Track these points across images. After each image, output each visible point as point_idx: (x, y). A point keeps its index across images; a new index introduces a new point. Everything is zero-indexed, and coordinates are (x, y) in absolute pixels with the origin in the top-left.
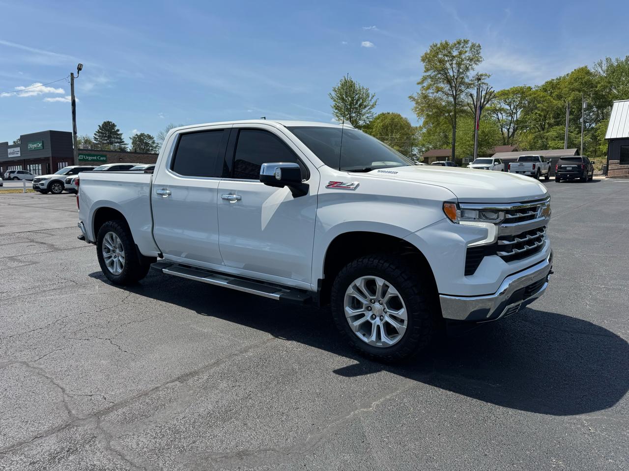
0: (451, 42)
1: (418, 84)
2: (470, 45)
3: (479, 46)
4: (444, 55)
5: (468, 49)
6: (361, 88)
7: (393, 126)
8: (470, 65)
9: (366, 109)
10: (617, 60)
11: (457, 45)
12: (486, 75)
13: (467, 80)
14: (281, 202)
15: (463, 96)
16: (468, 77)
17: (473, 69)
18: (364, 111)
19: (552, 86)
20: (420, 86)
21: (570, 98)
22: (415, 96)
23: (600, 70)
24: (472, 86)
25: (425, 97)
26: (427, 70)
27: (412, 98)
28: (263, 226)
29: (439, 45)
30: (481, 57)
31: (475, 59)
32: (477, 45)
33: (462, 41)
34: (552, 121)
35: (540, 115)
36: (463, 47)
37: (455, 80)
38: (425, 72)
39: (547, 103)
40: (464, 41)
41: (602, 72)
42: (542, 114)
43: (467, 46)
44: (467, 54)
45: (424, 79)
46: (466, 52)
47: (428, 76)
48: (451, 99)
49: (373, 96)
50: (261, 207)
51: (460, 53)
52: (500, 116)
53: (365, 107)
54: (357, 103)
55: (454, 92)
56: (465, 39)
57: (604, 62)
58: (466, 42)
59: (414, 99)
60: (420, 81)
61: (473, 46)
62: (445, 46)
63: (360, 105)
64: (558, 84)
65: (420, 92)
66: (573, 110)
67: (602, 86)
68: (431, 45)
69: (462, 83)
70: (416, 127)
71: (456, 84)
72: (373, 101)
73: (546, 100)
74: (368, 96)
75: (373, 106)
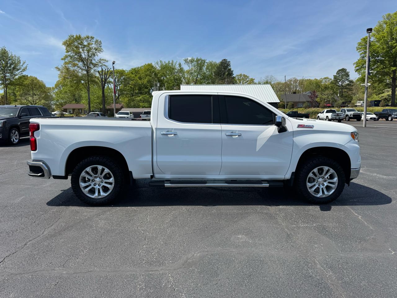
0: (83, 36)
1: (62, 59)
2: (94, 40)
3: (100, 42)
4: (79, 44)
5: (94, 43)
6: (13, 56)
7: (33, 85)
8: (95, 53)
9: (19, 71)
10: (165, 62)
11: (87, 39)
12: (106, 61)
13: (93, 62)
14: (271, 135)
15: (92, 71)
16: (95, 60)
17: (97, 55)
18: (17, 73)
19: (135, 71)
20: (63, 61)
21: (146, 80)
22: (60, 67)
23: (157, 66)
24: (97, 66)
25: (68, 69)
26: (68, 52)
27: (58, 68)
28: (257, 149)
29: (74, 37)
30: (102, 49)
31: (98, 50)
32: (99, 41)
33: (90, 37)
34: (137, 91)
35: (131, 87)
36: (90, 41)
37: (86, 61)
38: (66, 52)
39: (135, 81)
40: (91, 37)
41: (158, 68)
42: (132, 87)
43: (93, 40)
44: (93, 45)
45: (66, 57)
46: (92, 44)
47: (68, 55)
48: (85, 72)
49: (24, 63)
50: (257, 139)
51: (89, 44)
52: (109, 85)
53: (18, 70)
54: (10, 66)
55: (87, 68)
56: (92, 36)
57: (159, 63)
58: (92, 38)
59: (59, 70)
60: (63, 57)
61: (97, 41)
62: (79, 38)
63: (14, 68)
64: (138, 71)
65: (63, 66)
66: (148, 86)
67: (160, 75)
68: (70, 35)
69: (91, 63)
70: (50, 88)
71: (88, 63)
72: (25, 66)
73: (135, 79)
74: (19, 62)
75: (24, 70)
